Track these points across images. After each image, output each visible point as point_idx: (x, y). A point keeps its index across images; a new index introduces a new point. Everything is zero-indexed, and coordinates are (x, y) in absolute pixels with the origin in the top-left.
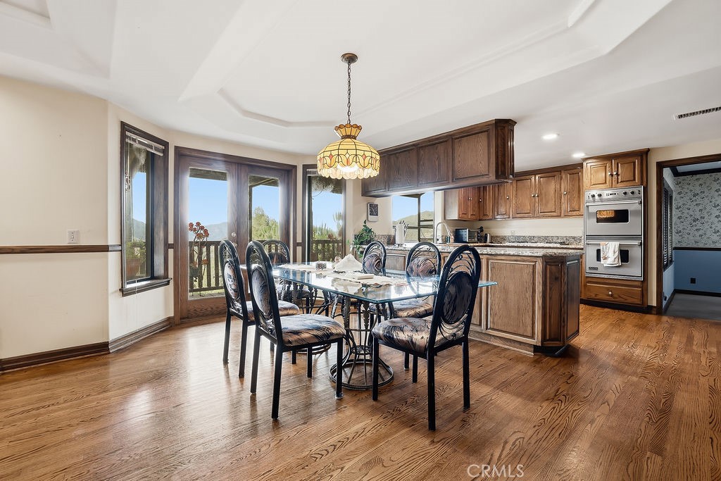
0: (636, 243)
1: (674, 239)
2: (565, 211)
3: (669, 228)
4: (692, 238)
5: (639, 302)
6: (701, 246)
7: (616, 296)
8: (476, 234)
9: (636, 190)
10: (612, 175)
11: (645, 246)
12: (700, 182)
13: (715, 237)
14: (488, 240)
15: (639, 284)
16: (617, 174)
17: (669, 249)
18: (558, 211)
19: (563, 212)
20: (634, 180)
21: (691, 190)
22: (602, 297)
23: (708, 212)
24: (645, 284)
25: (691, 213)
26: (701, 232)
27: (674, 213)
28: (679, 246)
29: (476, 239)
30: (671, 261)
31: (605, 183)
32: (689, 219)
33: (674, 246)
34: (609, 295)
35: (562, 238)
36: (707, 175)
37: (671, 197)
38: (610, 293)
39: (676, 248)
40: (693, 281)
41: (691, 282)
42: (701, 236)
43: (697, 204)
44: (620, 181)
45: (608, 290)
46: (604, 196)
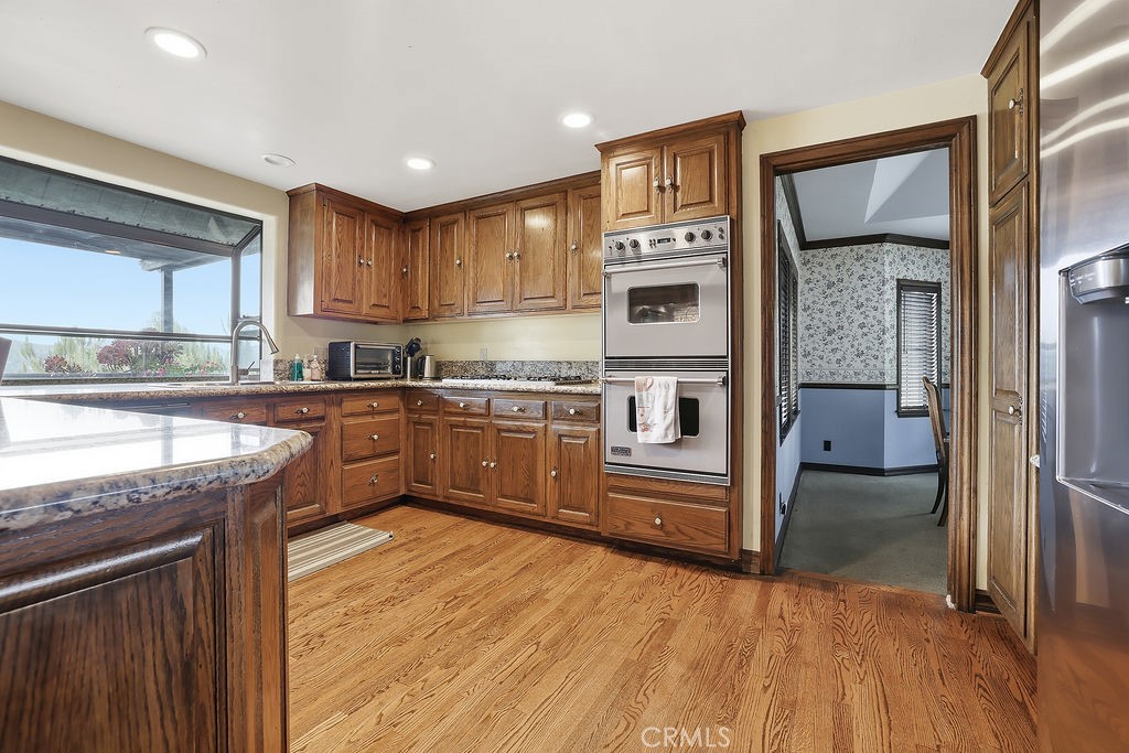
0: (715, 377)
1: (801, 370)
2: (574, 296)
3: (792, 344)
4: (825, 365)
5: (722, 547)
6: (839, 380)
7: (670, 528)
8: (389, 357)
9: (713, 228)
10: (661, 188)
11: (735, 385)
12: (838, 260)
13: (858, 364)
14: (427, 372)
15: (720, 494)
16: (674, 186)
17: (793, 387)
18: (560, 295)
19: (569, 298)
20: (711, 200)
21: (824, 277)
22: (643, 531)
23: (848, 318)
24: (734, 495)
25: (825, 319)
26: (839, 355)
27: (799, 319)
28: (806, 381)
29: (389, 370)
30: (796, 412)
31: (648, 211)
32: (822, 330)
33: (800, 381)
34: (654, 526)
35: (580, 364)
36: (846, 249)
37: (796, 283)
38: (658, 521)
39: (804, 386)
40: (827, 446)
41: (825, 449)
42: (838, 361)
43: (832, 303)
44: (679, 205)
45: (654, 509)
46: (645, 249)
